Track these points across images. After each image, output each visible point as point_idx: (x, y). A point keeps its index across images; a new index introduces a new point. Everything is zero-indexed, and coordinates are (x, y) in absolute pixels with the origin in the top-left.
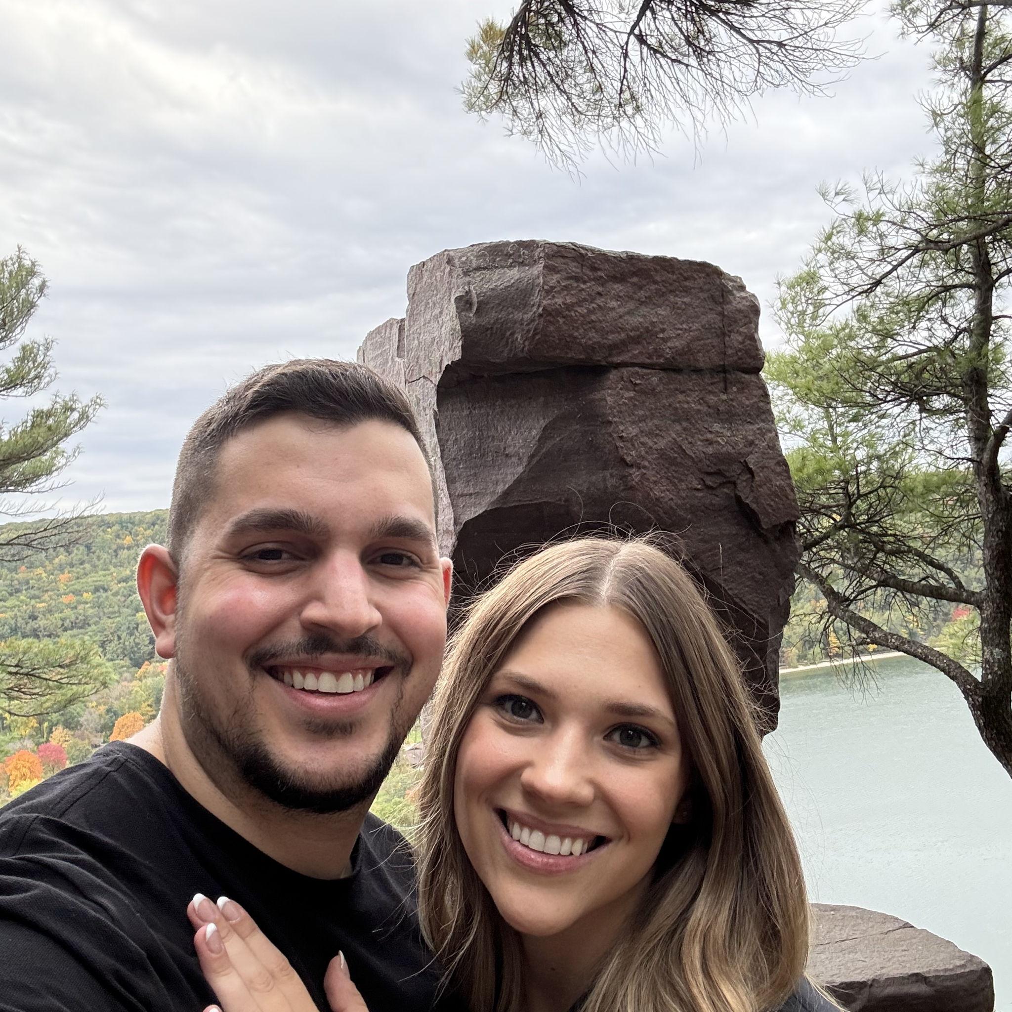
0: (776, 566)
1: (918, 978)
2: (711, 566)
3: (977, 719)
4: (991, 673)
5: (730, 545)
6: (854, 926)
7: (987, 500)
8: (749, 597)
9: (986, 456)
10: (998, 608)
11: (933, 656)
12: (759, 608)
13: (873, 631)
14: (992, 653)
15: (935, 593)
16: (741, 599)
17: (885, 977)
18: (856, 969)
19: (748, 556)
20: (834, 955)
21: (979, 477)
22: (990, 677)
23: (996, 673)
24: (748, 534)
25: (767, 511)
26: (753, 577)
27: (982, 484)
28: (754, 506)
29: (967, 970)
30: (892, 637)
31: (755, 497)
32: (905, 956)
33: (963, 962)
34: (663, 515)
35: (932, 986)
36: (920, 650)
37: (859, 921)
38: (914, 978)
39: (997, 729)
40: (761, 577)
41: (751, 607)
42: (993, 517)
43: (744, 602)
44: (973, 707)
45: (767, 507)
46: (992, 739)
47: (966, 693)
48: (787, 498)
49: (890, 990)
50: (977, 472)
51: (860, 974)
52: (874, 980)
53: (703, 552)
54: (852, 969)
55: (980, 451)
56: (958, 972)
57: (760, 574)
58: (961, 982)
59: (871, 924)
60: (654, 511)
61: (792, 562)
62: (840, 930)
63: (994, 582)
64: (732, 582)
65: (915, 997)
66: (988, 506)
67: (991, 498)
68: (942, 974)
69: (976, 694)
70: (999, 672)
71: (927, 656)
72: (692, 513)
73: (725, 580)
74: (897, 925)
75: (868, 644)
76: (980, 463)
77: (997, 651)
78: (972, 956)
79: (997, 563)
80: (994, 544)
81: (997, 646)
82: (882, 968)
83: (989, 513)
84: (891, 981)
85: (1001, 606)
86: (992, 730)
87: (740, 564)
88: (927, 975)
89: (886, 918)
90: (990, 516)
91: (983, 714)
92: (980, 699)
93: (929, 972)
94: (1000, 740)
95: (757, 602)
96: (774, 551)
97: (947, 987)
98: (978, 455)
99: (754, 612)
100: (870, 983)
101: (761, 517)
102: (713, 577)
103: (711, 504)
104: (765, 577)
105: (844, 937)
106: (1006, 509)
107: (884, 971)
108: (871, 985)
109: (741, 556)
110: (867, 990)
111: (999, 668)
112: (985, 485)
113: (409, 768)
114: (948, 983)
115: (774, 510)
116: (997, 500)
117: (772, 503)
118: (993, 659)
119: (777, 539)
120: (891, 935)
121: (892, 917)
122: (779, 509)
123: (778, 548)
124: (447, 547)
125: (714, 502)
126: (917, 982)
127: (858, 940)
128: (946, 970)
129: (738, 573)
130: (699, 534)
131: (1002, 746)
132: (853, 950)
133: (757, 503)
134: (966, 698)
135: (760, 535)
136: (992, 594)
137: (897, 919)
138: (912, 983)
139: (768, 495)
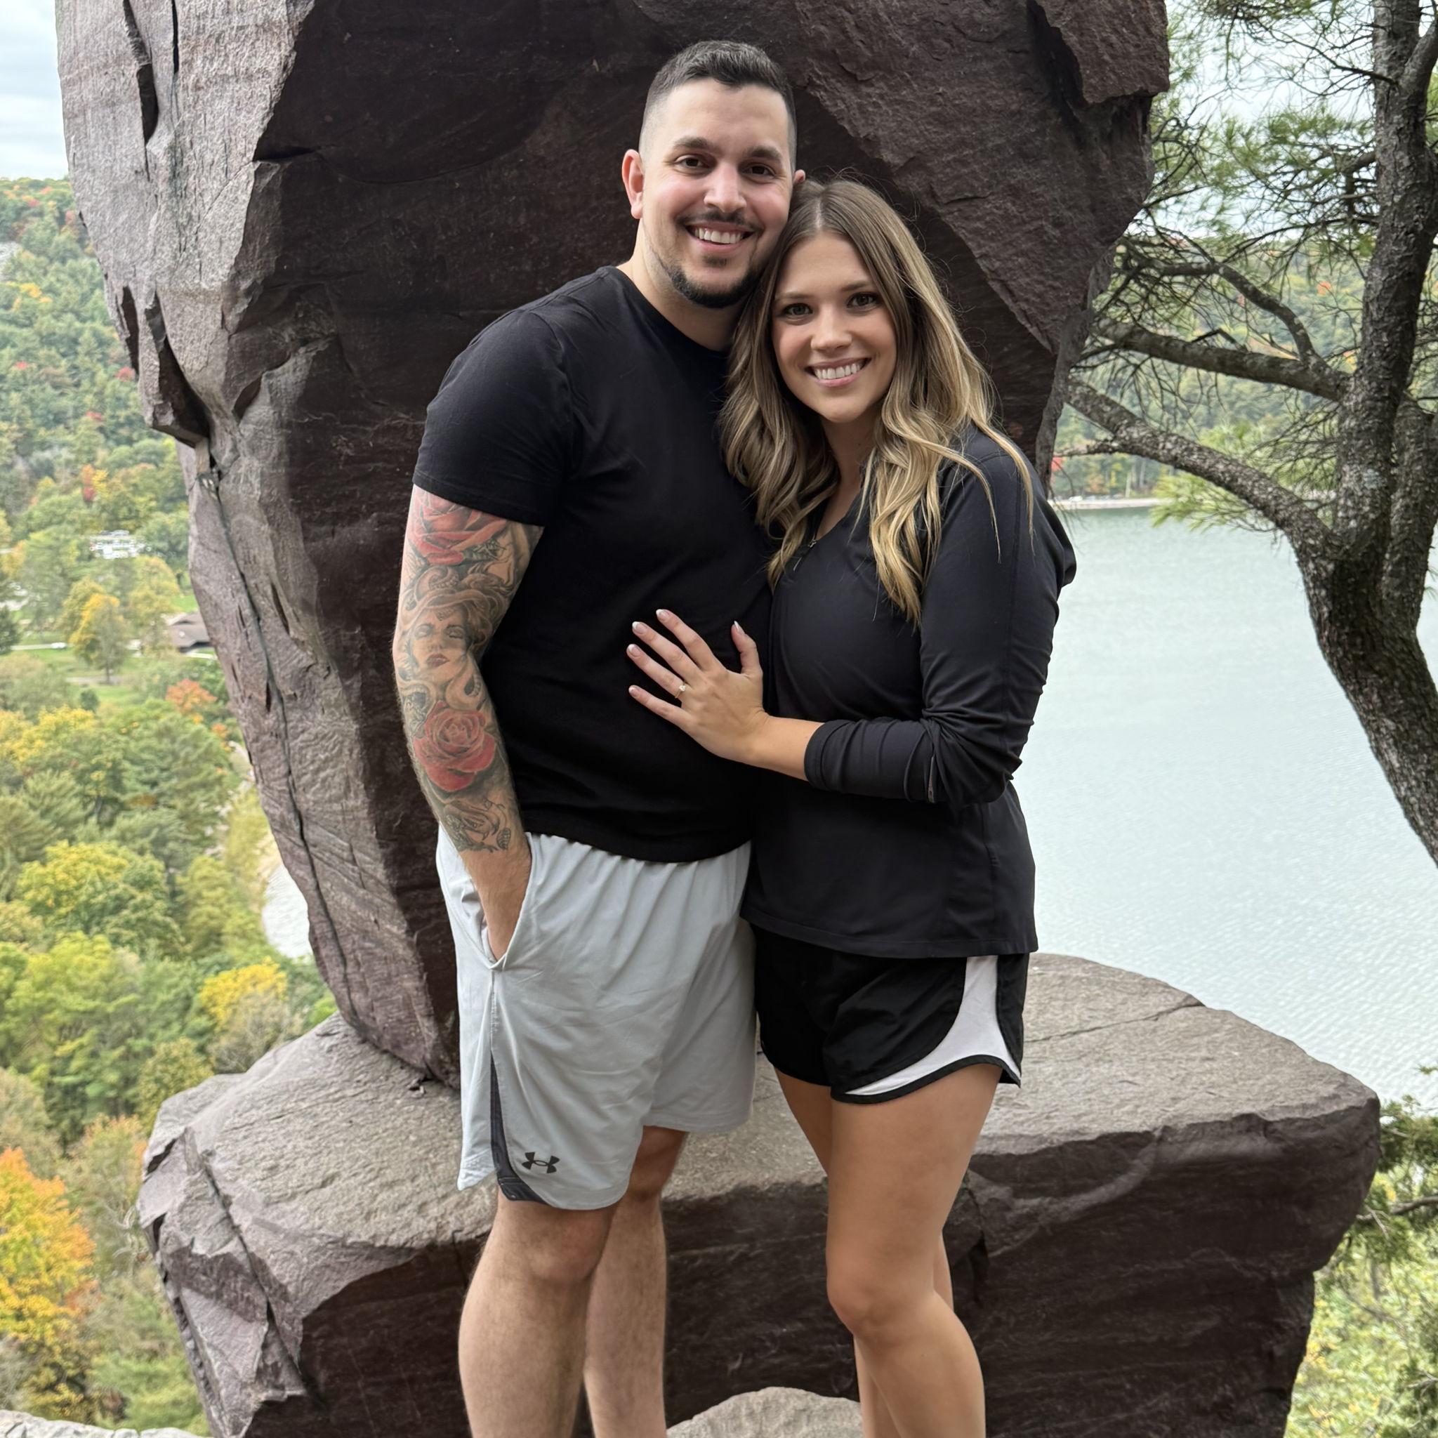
0: (1093, 210)
1: (1251, 1123)
2: (948, 189)
3: (1315, 604)
4: (1355, 517)
5: (999, 141)
6: (1088, 999)
7: (1397, 164)
8: (1023, 281)
9: (1410, 70)
10: (1380, 390)
11: (1248, 478)
12: (1044, 313)
13: (1128, 425)
14: (1360, 478)
15: (1229, 363)
16: (1004, 284)
17: (1187, 1121)
18: (1123, 1103)
19: (1036, 174)
20: (1068, 1067)
21: (1387, 116)
22: (1353, 524)
23: (1365, 517)
24: (1043, 116)
25: (1099, 56)
26: (1039, 231)
27: (1392, 129)
28: (1072, 39)
29: (1343, 1106)
30: (1166, 440)
31: (1077, 16)
32: (1211, 1072)
33: (1331, 1089)
34: (854, 34)
35: (1279, 1140)
36: (1221, 467)
37: (1095, 989)
38: (1243, 1123)
39: (1352, 625)
40: (1056, 233)
41: (1025, 306)
42: (1403, 201)
43: (1011, 293)
44: (1314, 582)
45: (1102, 48)
46: (1340, 644)
47: (1303, 555)
48: (1148, 30)
49: (1198, 1149)
50: (1383, 105)
51: (1133, 1113)
52: (1166, 1129)
53: (937, 152)
54: (1117, 1101)
55: (1397, 60)
56: (1328, 1111)
57: (1057, 224)
58: (1331, 1130)
59: (1120, 997)
60: (833, 18)
61: (1130, 200)
62: (1063, 1008)
63: (1379, 339)
64: (992, 239)
65: (1244, 1161)
66: (1397, 177)
67: (1406, 163)
68: (1297, 1115)
69: (1323, 556)
70: (1372, 516)
71: (1234, 479)
72: (923, 39)
73: (977, 232)
74: (1172, 1001)
75: (1114, 450)
76: (1394, 84)
77: (1370, 473)
78: (1345, 1075)
79: (1395, 299)
80: (1397, 257)
81: (1371, 464)
82: (1175, 1100)
83: (1396, 192)
84: (1200, 1129)
85: (1386, 386)
86: (1343, 627)
87: (1015, 192)
88: (1271, 1119)
89: (1148, 985)
90: (1397, 199)
91: (1332, 597)
92: (1331, 567)
93: (1271, 1111)
94: (1353, 645)
95: (1039, 296)
96: (1095, 168)
97: (1308, 1143)
98: (1390, 69)
99: (1028, 318)
100: (1157, 1134)
101: (1086, 71)
102: (951, 218)
103: (974, 24)
104: (1064, 233)
105: (1075, 1024)
106: (1429, 187)
107: (1180, 1106)
108: (1161, 1139)
109: (1020, 174)
110: (1150, 1149)
111: (1372, 505)
112: (1398, 132)
113: (174, 653)
114: (1309, 1135)
115: (1113, 57)
116: (1417, 166)
117: (1114, 38)
118: (1363, 489)
119: (1108, 138)
120: (1166, 1020)
121: (1158, 983)
122: (1126, 55)
123: (1105, 162)
124: (265, 72)
125: (977, 16)
126: (1248, 1130)
127: (1106, 1032)
128: (1305, 1107)
129: (1007, 217)
130: (933, 102)
131: (1356, 658)
132: (1100, 1055)
133: (1081, 32)
134: (1302, 563)
135: (1071, 124)
136: (1370, 363)
137: (1166, 986)
138: (1240, 1132)
139: (1110, 14)
